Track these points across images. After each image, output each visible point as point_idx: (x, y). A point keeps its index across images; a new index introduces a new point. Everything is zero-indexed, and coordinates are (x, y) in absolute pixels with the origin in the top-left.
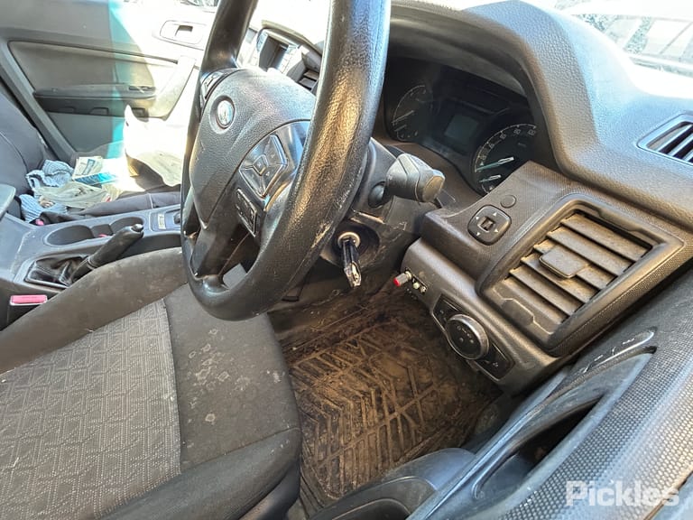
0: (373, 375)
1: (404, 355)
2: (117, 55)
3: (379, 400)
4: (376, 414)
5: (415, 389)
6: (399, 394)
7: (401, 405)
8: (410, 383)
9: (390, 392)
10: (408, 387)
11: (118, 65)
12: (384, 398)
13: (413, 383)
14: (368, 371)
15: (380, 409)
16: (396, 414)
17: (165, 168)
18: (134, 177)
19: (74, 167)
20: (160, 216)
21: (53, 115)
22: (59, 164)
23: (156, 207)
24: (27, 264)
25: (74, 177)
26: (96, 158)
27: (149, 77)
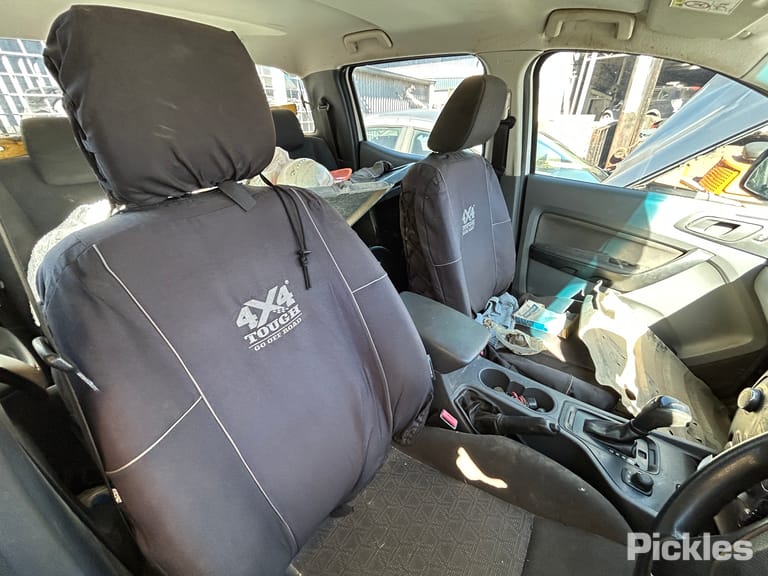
2: (620, 234)
11: (613, 240)
17: (602, 356)
18: (561, 338)
19: (520, 306)
20: (572, 409)
21: (533, 261)
22: (512, 299)
23: (572, 395)
24: (462, 387)
25: (516, 315)
26: (540, 306)
27: (639, 256)
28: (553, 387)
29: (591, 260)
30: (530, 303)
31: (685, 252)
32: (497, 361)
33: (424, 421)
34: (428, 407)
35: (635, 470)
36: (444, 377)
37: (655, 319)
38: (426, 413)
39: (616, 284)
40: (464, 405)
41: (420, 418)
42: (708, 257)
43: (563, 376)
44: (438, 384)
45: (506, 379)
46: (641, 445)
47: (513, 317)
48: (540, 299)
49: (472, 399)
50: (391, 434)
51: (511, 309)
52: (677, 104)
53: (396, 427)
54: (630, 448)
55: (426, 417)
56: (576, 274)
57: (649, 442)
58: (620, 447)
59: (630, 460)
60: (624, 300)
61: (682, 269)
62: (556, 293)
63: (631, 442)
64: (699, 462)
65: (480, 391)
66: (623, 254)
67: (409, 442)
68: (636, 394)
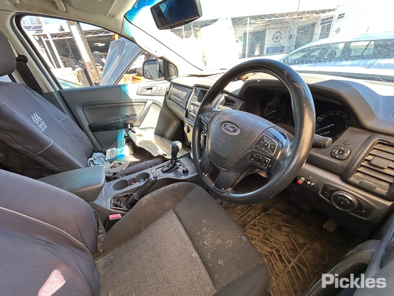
0: (271, 242)
1: (284, 228)
2: (122, 104)
3: (280, 256)
4: (281, 265)
5: (297, 247)
6: (290, 251)
7: (294, 258)
8: (293, 245)
9: (284, 250)
10: (293, 247)
12: (282, 254)
13: (295, 245)
14: (268, 240)
15: (282, 261)
16: (292, 263)
18: (132, 154)
19: (105, 155)
20: (155, 171)
21: (95, 133)
22: (99, 154)
23: (151, 167)
24: (109, 200)
25: (106, 159)
26: (114, 149)
27: (134, 110)
28: (144, 170)
29: (119, 119)
30: (108, 151)
31: (145, 103)
32: (115, 178)
33: (104, 230)
34: (100, 222)
35: (182, 170)
36: (96, 202)
37: (153, 131)
38: (101, 226)
39: (135, 124)
40: (117, 206)
41: (100, 231)
42: (152, 102)
43: (144, 163)
44: (95, 207)
45: (125, 181)
46: (178, 164)
47: (106, 161)
48: (111, 146)
49: (118, 201)
50: (91, 254)
51: (102, 159)
52: (103, 60)
53: (90, 248)
54: (176, 167)
55: (103, 227)
56: (118, 128)
57: (178, 161)
58: (174, 168)
59: (179, 169)
60: (141, 129)
61: (148, 109)
62: (116, 141)
63: (175, 165)
64: (190, 156)
65: (118, 194)
66: (128, 112)
67: (104, 248)
68: (166, 154)
